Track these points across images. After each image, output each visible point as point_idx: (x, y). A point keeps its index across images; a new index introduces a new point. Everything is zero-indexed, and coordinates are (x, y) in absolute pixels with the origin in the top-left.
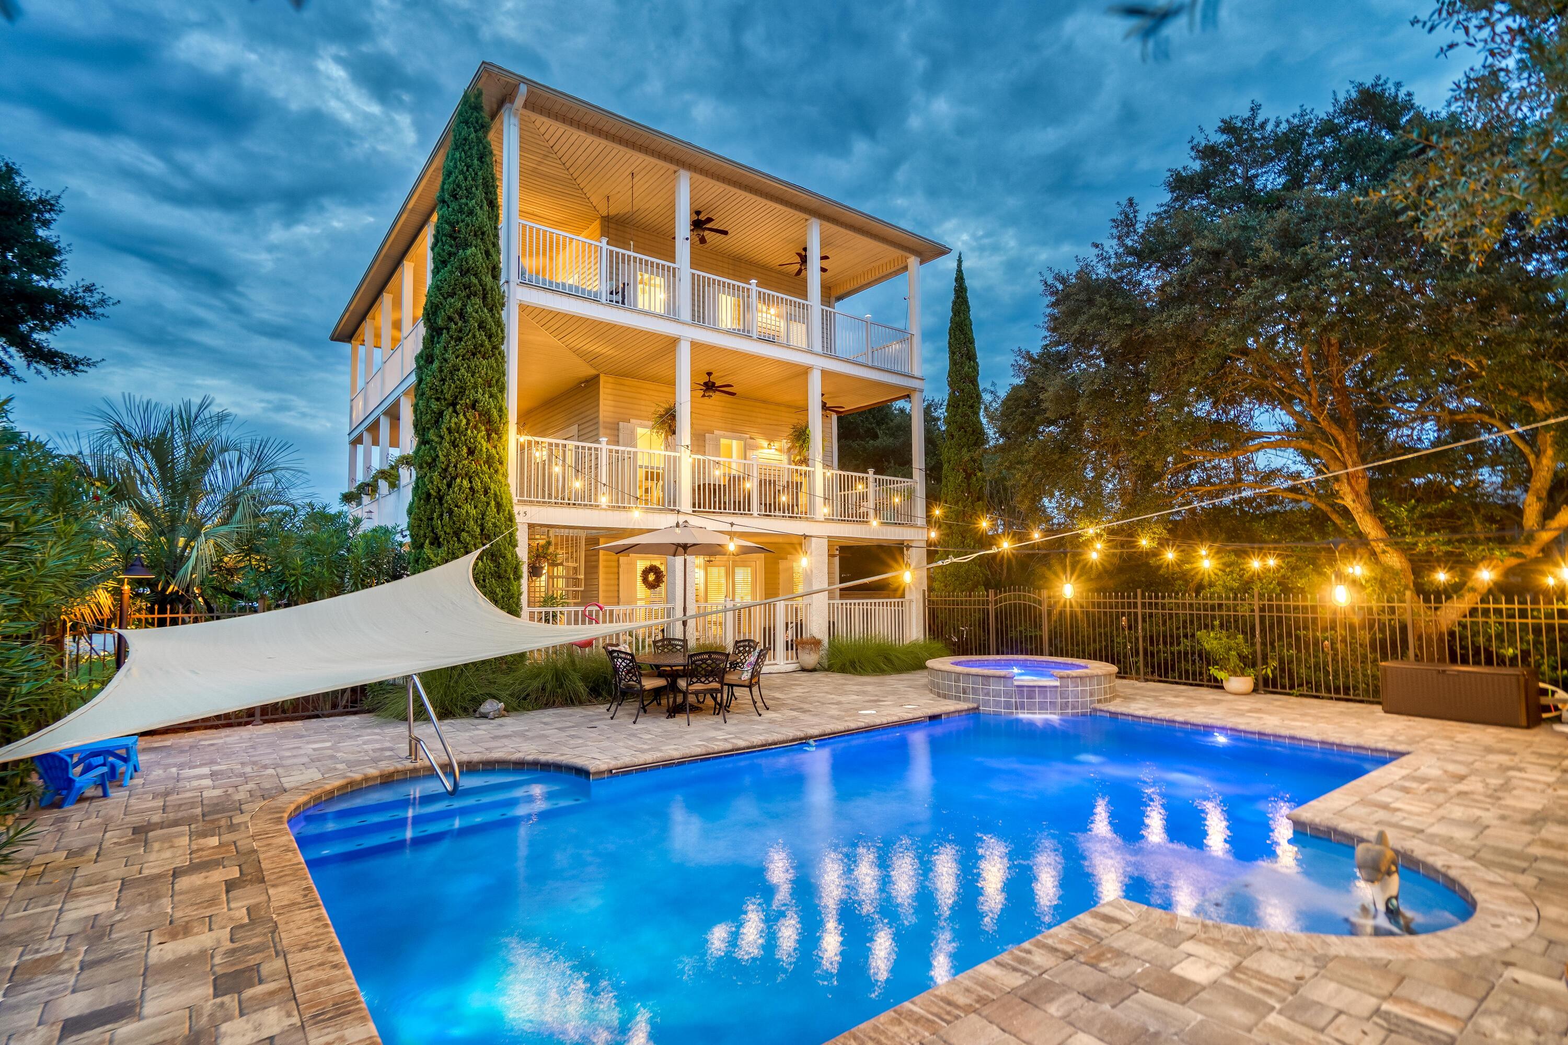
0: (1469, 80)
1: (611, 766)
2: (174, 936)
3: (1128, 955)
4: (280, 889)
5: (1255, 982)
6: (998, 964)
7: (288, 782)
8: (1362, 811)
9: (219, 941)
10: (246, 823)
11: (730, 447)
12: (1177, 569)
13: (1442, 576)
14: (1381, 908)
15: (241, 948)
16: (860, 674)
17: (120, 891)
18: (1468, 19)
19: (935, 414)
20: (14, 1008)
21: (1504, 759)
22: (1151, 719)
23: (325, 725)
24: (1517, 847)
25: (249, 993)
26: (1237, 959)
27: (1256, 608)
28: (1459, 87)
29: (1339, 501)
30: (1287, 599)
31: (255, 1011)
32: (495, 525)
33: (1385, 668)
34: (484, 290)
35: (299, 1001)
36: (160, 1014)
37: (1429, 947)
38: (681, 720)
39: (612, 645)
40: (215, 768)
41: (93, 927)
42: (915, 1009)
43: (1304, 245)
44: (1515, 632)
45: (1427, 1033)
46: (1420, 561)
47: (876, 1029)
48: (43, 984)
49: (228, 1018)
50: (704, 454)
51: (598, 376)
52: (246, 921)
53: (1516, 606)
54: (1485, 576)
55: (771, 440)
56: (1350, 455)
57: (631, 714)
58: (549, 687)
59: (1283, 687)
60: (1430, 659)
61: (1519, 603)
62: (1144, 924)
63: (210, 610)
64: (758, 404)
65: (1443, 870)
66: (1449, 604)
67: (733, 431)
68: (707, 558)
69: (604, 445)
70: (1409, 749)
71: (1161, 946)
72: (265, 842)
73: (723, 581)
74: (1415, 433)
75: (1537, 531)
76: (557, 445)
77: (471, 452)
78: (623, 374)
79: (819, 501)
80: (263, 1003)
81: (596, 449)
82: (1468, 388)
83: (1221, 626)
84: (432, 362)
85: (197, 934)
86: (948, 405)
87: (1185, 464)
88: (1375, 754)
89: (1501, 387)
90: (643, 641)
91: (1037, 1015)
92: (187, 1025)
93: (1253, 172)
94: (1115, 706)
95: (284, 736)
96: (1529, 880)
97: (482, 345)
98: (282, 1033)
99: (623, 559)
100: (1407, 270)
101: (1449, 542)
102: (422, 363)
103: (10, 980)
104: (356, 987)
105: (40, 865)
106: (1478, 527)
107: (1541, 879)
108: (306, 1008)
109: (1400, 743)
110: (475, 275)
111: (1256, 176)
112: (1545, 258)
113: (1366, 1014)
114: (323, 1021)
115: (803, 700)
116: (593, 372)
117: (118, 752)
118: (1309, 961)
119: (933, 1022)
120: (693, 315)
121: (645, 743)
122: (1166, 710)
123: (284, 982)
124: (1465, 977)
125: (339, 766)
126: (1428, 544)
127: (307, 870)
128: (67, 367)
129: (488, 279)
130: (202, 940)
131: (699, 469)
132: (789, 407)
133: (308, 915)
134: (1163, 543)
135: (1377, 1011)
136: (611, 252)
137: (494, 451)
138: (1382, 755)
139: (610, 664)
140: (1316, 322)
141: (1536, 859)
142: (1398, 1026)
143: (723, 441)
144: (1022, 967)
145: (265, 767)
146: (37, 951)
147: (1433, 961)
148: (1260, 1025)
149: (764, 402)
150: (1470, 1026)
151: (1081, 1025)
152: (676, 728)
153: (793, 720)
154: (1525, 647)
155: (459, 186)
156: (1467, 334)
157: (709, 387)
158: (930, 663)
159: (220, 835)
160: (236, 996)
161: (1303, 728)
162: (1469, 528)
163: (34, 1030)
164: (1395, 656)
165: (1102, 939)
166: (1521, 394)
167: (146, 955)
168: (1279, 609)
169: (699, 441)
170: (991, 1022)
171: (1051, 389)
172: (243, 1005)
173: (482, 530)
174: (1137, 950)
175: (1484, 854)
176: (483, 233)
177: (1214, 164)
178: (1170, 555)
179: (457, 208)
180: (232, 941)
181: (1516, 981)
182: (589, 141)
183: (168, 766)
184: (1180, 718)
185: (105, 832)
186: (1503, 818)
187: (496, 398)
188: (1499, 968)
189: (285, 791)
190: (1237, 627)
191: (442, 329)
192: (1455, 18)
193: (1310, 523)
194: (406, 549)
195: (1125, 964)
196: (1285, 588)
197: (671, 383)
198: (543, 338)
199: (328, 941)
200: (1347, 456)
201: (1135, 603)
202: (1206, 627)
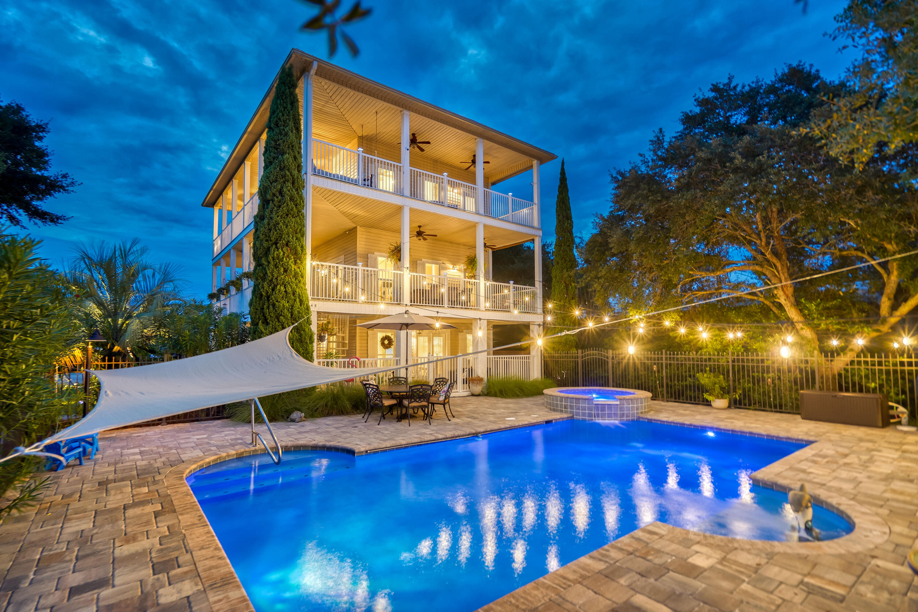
0: (855, 67)
1: (367, 449)
2: (128, 541)
3: (663, 552)
4: (185, 516)
5: (734, 567)
6: (591, 557)
7: (184, 457)
8: (791, 474)
9: (153, 545)
10: (162, 480)
11: (431, 268)
12: (686, 339)
13: (835, 343)
14: (803, 527)
15: (166, 549)
16: (505, 398)
17: (95, 517)
18: (854, 33)
19: (548, 250)
20: (41, 581)
21: (870, 445)
22: (671, 422)
23: (203, 425)
24: (877, 493)
25: (173, 573)
26: (724, 554)
27: (730, 360)
28: (849, 70)
29: (777, 300)
30: (748, 355)
31: (177, 583)
32: (299, 312)
33: (802, 394)
34: (293, 178)
35: (202, 577)
36: (124, 584)
37: (830, 547)
38: (405, 422)
39: (365, 381)
40: (143, 449)
41: (81, 537)
42: (546, 581)
43: (758, 156)
44: (875, 374)
45: (829, 594)
46: (822, 334)
47: (525, 592)
48: (55, 568)
49: (162, 586)
50: (416, 272)
51: (356, 227)
52: (167, 533)
53: (876, 359)
54: (860, 342)
55: (454, 264)
56: (783, 274)
57: (376, 420)
58: (329, 404)
59: (745, 405)
60: (828, 389)
61: (878, 357)
62: (671, 535)
63: (137, 359)
64: (447, 244)
65: (837, 506)
66: (839, 358)
67: (433, 259)
68: (418, 332)
69: (360, 267)
70: (816, 439)
71: (681, 547)
72: (174, 490)
73: (427, 344)
74: (820, 261)
75: (888, 317)
76: (333, 267)
77: (285, 271)
78: (370, 225)
79: (482, 299)
80: (181, 578)
81: (356, 269)
82: (849, 237)
83: (710, 371)
84: (263, 219)
85: (140, 541)
86: (556, 245)
87: (690, 279)
88: (797, 442)
89: (868, 236)
90: (382, 378)
91: (614, 585)
92: (140, 590)
93: (729, 114)
94: (651, 416)
95: (180, 431)
96: (884, 512)
97: (292, 210)
98: (194, 594)
99: (370, 332)
100: (815, 170)
101: (839, 323)
102: (258, 219)
103: (37, 566)
104: (233, 570)
105: (47, 503)
106: (855, 315)
107: (891, 511)
108: (206, 581)
109: (811, 436)
110: (288, 170)
111: (731, 116)
112: (893, 163)
113: (795, 583)
114: (216, 588)
115: (474, 412)
116: (353, 225)
117: (87, 440)
118: (764, 555)
119: (556, 588)
120: (411, 193)
121: (385, 436)
122: (680, 418)
123: (192, 567)
124: (850, 564)
125: (212, 448)
126: (827, 324)
127: (199, 506)
128: (52, 221)
129: (295, 172)
130: (143, 544)
131: (413, 281)
132: (464, 245)
133: (202, 530)
134: (677, 324)
135: (802, 582)
136: (365, 157)
137: (298, 270)
138: (801, 442)
139: (364, 391)
140: (766, 199)
141: (888, 500)
142: (813, 590)
143: (427, 265)
144: (604, 559)
145: (171, 449)
146: (51, 550)
147: (832, 555)
148: (737, 590)
149: (451, 243)
150: (853, 590)
151: (638, 590)
152: (402, 427)
153: (468, 423)
154: (881, 382)
155: (279, 119)
156: (850, 207)
157: (420, 234)
158: (546, 391)
159: (148, 486)
160: (166, 574)
161: (756, 428)
162: (850, 316)
163: (53, 593)
164: (808, 387)
165: (648, 544)
166: (880, 240)
167: (113, 552)
168: (743, 361)
169: (415, 265)
170: (588, 588)
171: (615, 236)
172: (171, 579)
173: (292, 315)
174: (667, 550)
175: (859, 497)
176: (293, 146)
177: (707, 109)
178: (682, 331)
179: (278, 131)
180: (161, 544)
181: (878, 566)
182: (352, 93)
183: (115, 448)
184: (687, 422)
185: (83, 484)
186: (869, 477)
187: (300, 240)
188: (869, 559)
189: (183, 462)
190: (719, 371)
191: (269, 201)
192: (847, 32)
193: (761, 312)
194: (248, 325)
195: (661, 557)
196: (746, 348)
197: (398, 231)
198: (326, 206)
199: (214, 544)
200: (781, 274)
201: (662, 358)
202: (702, 371)
